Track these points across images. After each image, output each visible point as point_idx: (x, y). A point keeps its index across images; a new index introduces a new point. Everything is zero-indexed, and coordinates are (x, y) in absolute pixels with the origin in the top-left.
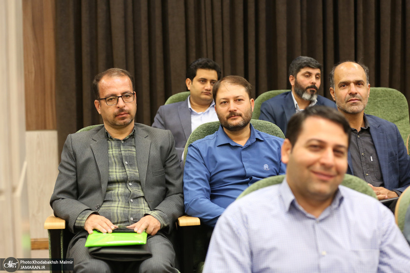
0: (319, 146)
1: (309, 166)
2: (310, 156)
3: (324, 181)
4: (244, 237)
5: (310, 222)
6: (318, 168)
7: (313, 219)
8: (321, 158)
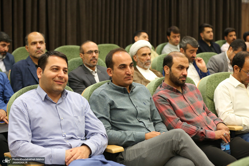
0: (57, 69)
1: (53, 78)
2: (53, 74)
3: (60, 85)
4: (26, 113)
5: (54, 105)
6: (57, 79)
7: (56, 103)
8: (58, 74)
